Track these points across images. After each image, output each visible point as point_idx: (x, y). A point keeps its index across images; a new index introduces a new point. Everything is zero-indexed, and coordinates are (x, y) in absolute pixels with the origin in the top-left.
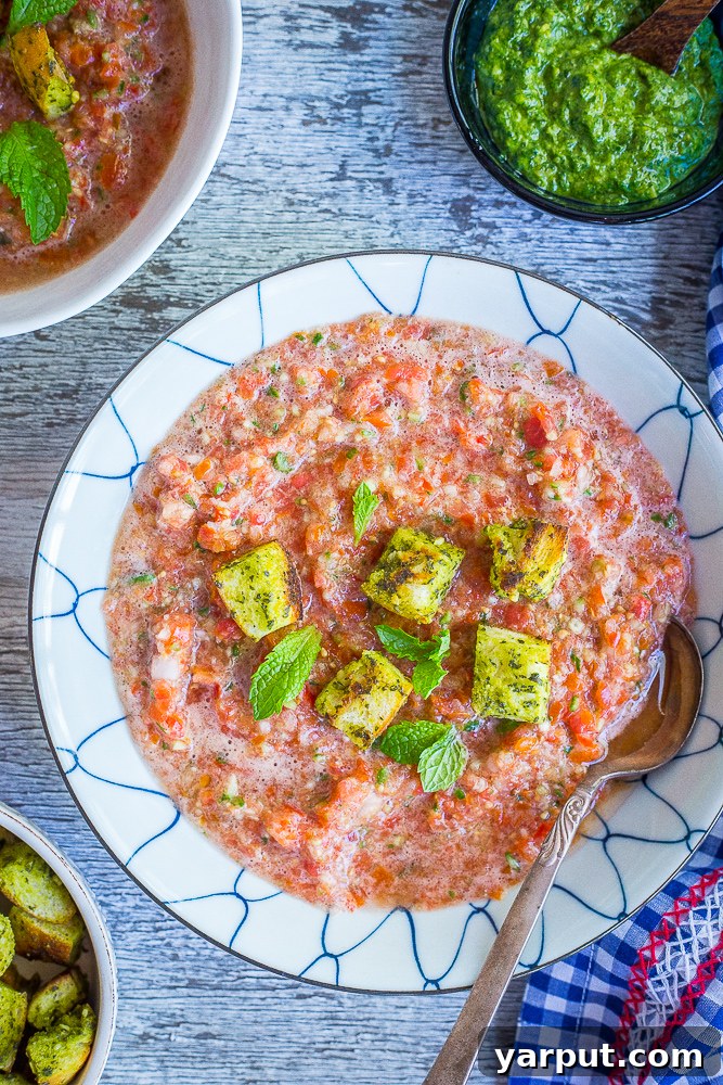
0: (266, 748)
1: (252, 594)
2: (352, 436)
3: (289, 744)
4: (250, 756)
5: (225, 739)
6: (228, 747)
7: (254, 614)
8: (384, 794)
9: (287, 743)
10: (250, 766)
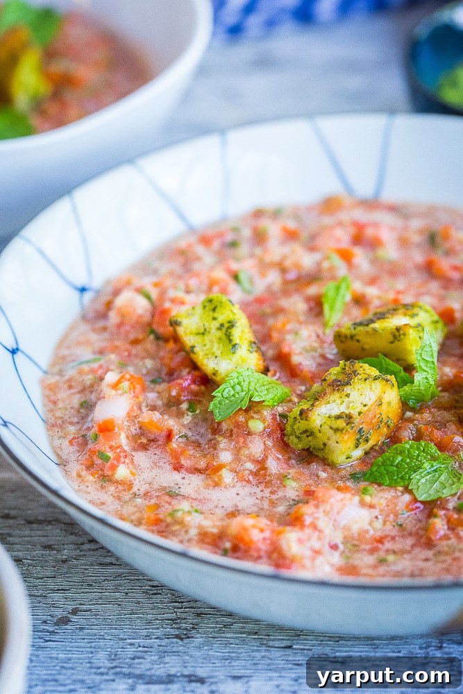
0: (227, 476)
1: (216, 324)
2: (319, 264)
3: (255, 474)
4: (207, 487)
5: (177, 476)
6: (181, 482)
7: (216, 345)
8: (371, 506)
9: (251, 473)
10: (207, 496)
